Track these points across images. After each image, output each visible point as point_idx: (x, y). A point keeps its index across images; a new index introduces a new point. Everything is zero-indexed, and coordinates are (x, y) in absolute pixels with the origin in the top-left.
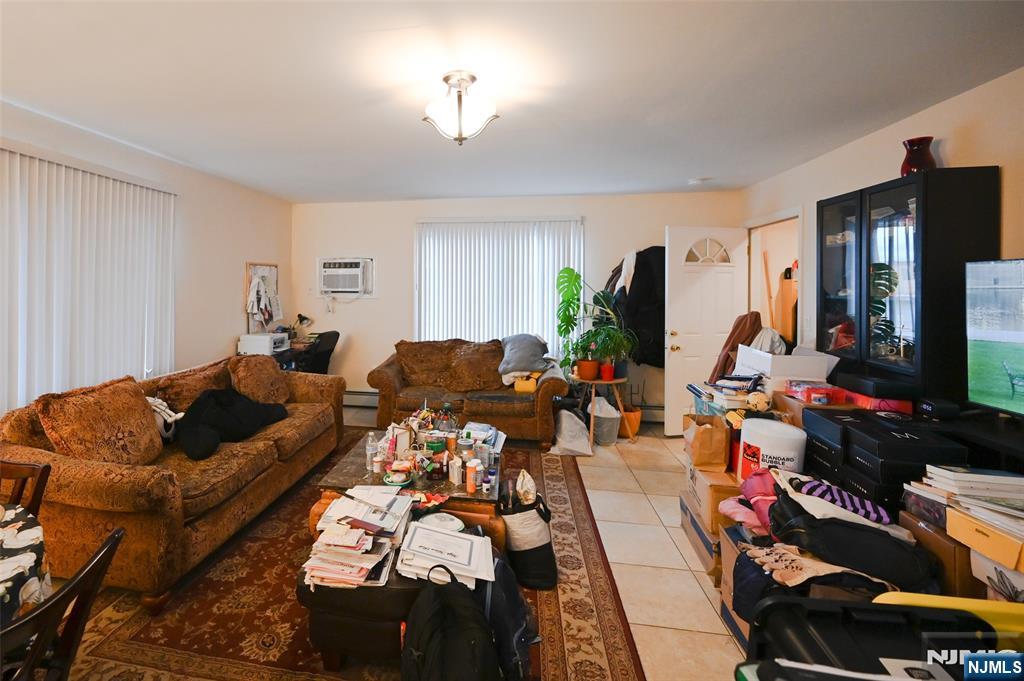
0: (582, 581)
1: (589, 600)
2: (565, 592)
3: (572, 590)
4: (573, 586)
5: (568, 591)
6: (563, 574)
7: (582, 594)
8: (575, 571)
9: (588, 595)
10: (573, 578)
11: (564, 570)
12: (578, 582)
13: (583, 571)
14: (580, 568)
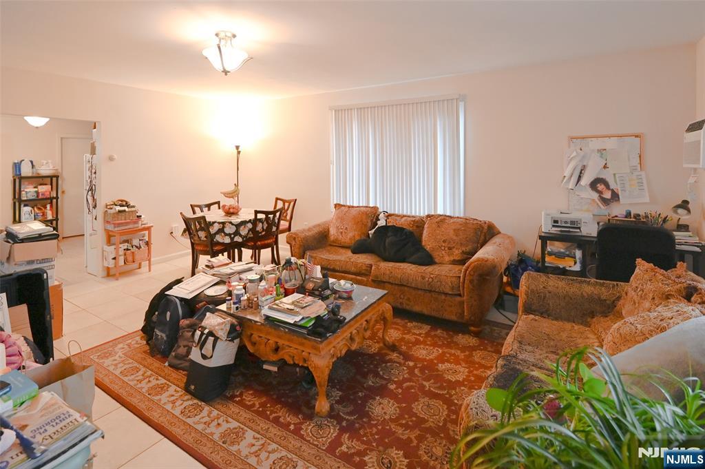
0: (171, 405)
1: (156, 398)
2: (175, 391)
3: (173, 396)
4: (173, 398)
5: (174, 393)
6: (188, 400)
7: (164, 398)
8: (183, 407)
9: (160, 400)
10: (179, 402)
11: (190, 402)
12: (173, 402)
13: (177, 412)
14: (182, 413)
